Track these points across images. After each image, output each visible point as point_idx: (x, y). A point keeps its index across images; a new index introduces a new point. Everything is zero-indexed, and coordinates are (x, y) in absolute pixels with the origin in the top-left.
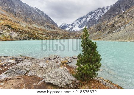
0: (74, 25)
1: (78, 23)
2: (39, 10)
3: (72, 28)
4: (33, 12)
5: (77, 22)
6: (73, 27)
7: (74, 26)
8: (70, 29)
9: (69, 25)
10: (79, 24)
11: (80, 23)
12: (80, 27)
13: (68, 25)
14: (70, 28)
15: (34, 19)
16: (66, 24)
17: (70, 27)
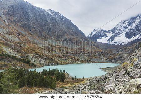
0: (118, 32)
1: (126, 27)
2: (56, 14)
3: (112, 39)
4: (49, 21)
5: (124, 25)
6: (115, 36)
7: (118, 34)
8: (109, 40)
9: (107, 32)
10: (127, 29)
11: (129, 27)
12: (128, 36)
13: (105, 31)
14: (108, 38)
15: (50, 31)
16: (102, 30)
17: (110, 35)
